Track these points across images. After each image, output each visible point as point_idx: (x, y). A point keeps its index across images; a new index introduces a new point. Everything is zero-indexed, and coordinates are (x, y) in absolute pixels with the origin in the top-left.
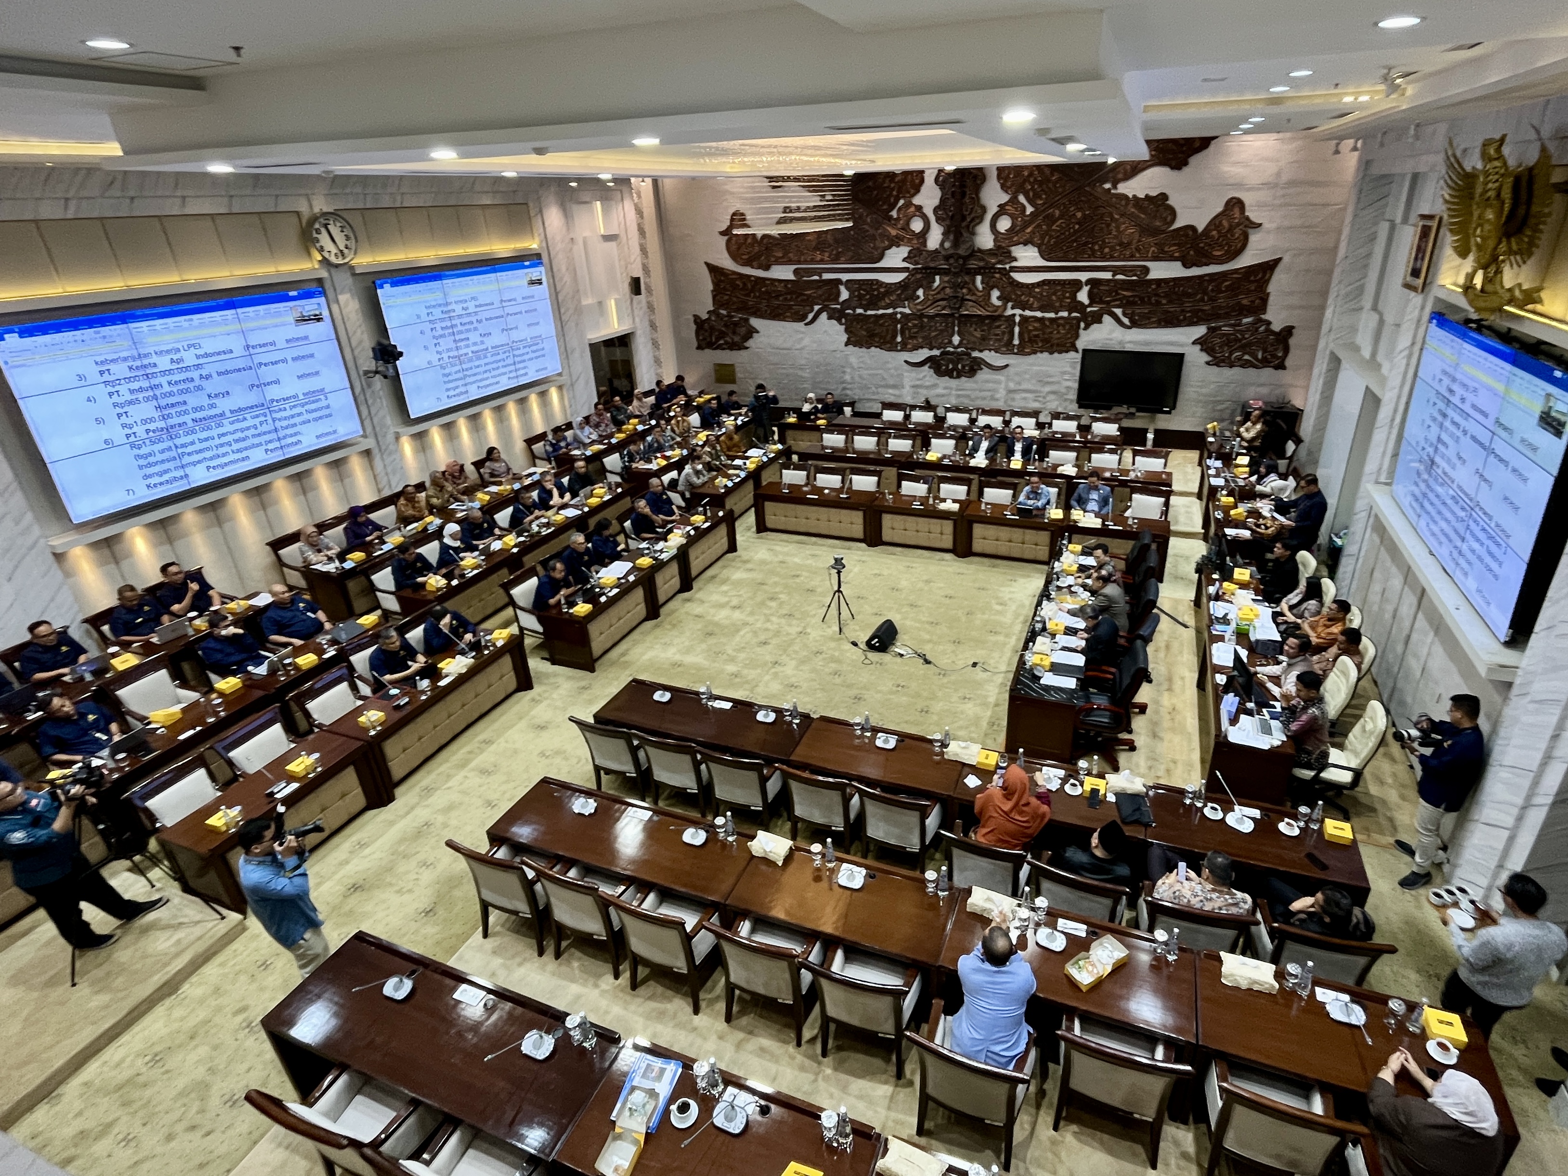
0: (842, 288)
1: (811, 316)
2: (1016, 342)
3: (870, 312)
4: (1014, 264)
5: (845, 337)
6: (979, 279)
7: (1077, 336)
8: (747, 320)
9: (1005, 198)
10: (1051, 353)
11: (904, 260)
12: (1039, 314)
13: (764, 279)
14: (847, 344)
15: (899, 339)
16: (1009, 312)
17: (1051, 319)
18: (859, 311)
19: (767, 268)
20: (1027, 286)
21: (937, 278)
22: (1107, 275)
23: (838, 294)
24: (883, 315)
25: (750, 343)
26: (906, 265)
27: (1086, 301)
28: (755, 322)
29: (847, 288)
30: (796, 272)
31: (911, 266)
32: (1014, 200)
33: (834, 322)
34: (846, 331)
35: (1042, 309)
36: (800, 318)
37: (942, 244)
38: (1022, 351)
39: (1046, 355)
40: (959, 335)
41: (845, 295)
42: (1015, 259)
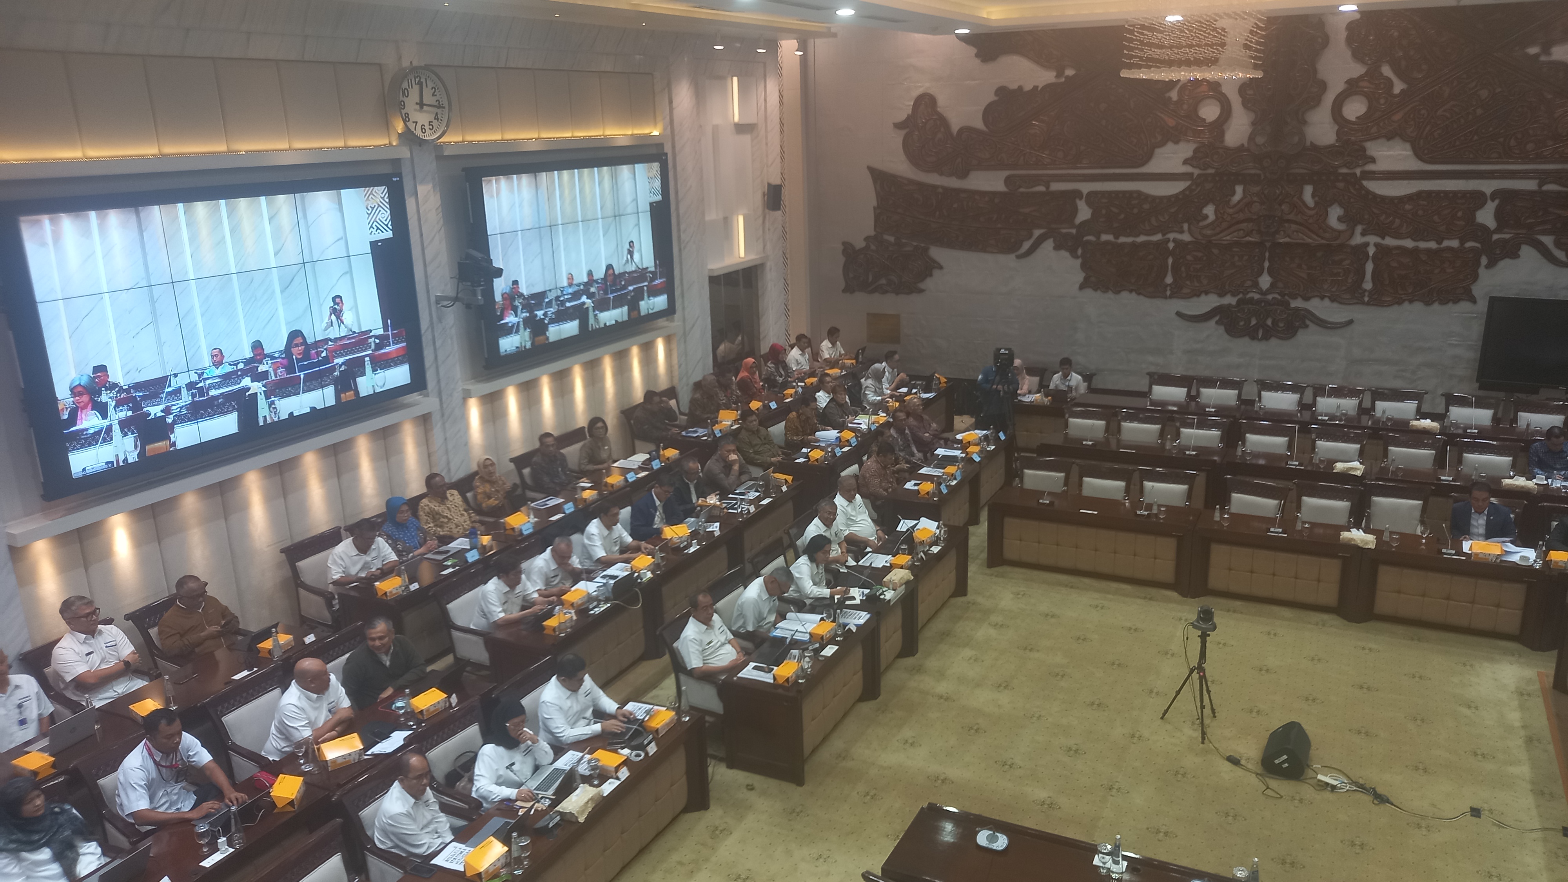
0: (1082, 205)
1: (1026, 245)
2: (1368, 285)
3: (1122, 240)
4: (1371, 167)
5: (1080, 277)
6: (1308, 190)
7: (1475, 277)
8: (926, 250)
9: (1357, 70)
10: (1428, 303)
11: (1186, 162)
12: (1409, 243)
13: (958, 191)
14: (1082, 287)
15: (1169, 280)
16: (1358, 239)
17: (1428, 251)
18: (1105, 237)
19: (963, 174)
20: (1392, 200)
21: (1239, 190)
22: (1530, 185)
23: (1075, 211)
24: (1145, 244)
25: (928, 284)
26: (1188, 169)
27: (1491, 224)
28: (937, 253)
29: (1089, 203)
30: (1008, 181)
31: (1196, 172)
32: (1373, 74)
33: (1064, 254)
34: (1083, 266)
35: (1415, 235)
36: (1009, 247)
37: (1251, 138)
38: (1377, 299)
39: (1418, 306)
40: (1270, 273)
41: (1084, 213)
42: (1373, 160)
